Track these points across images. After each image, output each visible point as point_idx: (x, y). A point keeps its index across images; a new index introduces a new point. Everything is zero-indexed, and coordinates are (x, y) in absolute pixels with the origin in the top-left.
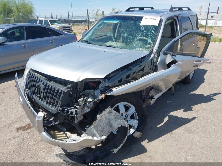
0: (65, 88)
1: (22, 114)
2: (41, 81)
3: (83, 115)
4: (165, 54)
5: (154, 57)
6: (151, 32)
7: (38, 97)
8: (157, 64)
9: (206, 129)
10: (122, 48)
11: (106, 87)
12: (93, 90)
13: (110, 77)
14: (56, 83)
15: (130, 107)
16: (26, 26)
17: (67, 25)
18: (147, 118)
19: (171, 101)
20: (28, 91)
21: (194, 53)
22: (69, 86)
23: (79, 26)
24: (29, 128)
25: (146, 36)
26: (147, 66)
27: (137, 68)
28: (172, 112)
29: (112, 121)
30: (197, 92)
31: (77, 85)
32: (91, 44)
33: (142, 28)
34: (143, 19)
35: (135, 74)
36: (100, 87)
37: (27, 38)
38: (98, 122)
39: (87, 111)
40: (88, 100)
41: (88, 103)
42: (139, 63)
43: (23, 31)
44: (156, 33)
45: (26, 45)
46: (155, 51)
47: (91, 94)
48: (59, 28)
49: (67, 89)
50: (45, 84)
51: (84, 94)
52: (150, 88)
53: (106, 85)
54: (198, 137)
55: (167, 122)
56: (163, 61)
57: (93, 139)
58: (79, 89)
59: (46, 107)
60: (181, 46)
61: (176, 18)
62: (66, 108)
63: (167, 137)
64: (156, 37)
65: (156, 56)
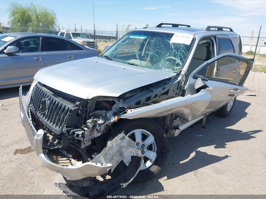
0: (73, 105)
1: (24, 134)
2: (47, 96)
3: (92, 140)
4: (195, 78)
5: (181, 79)
6: (181, 51)
7: (42, 114)
8: (185, 88)
9: (239, 171)
10: (146, 67)
11: (120, 108)
12: (105, 111)
13: (126, 97)
14: (63, 100)
15: (149, 135)
16: (42, 37)
17: (91, 40)
18: (168, 151)
19: (201, 135)
20: (32, 107)
21: (231, 79)
22: (78, 103)
23: (106, 43)
24: (29, 152)
25: (175, 56)
26: (172, 89)
27: (159, 91)
28: (201, 148)
29: (123, 149)
30: (234, 127)
31: (88, 103)
32: (111, 60)
33: (172, 46)
34: (174, 37)
35: (157, 97)
36: (113, 108)
37: (42, 50)
38: (108, 149)
39: (96, 135)
40: (98, 122)
41: (98, 125)
42: (162, 86)
43: (38, 41)
44: (187, 53)
45: (40, 57)
46: (183, 73)
47: (102, 115)
48: (83, 42)
49: (75, 107)
50: (51, 99)
51: (95, 115)
52: (175, 117)
53: (121, 106)
54: (228, 180)
55: (193, 158)
56: (192, 86)
57: (96, 165)
58: (90, 108)
59: (49, 126)
60: (217, 71)
61: (213, 39)
62: (71, 130)
63: (190, 175)
64: (186, 57)
65: (184, 79)
